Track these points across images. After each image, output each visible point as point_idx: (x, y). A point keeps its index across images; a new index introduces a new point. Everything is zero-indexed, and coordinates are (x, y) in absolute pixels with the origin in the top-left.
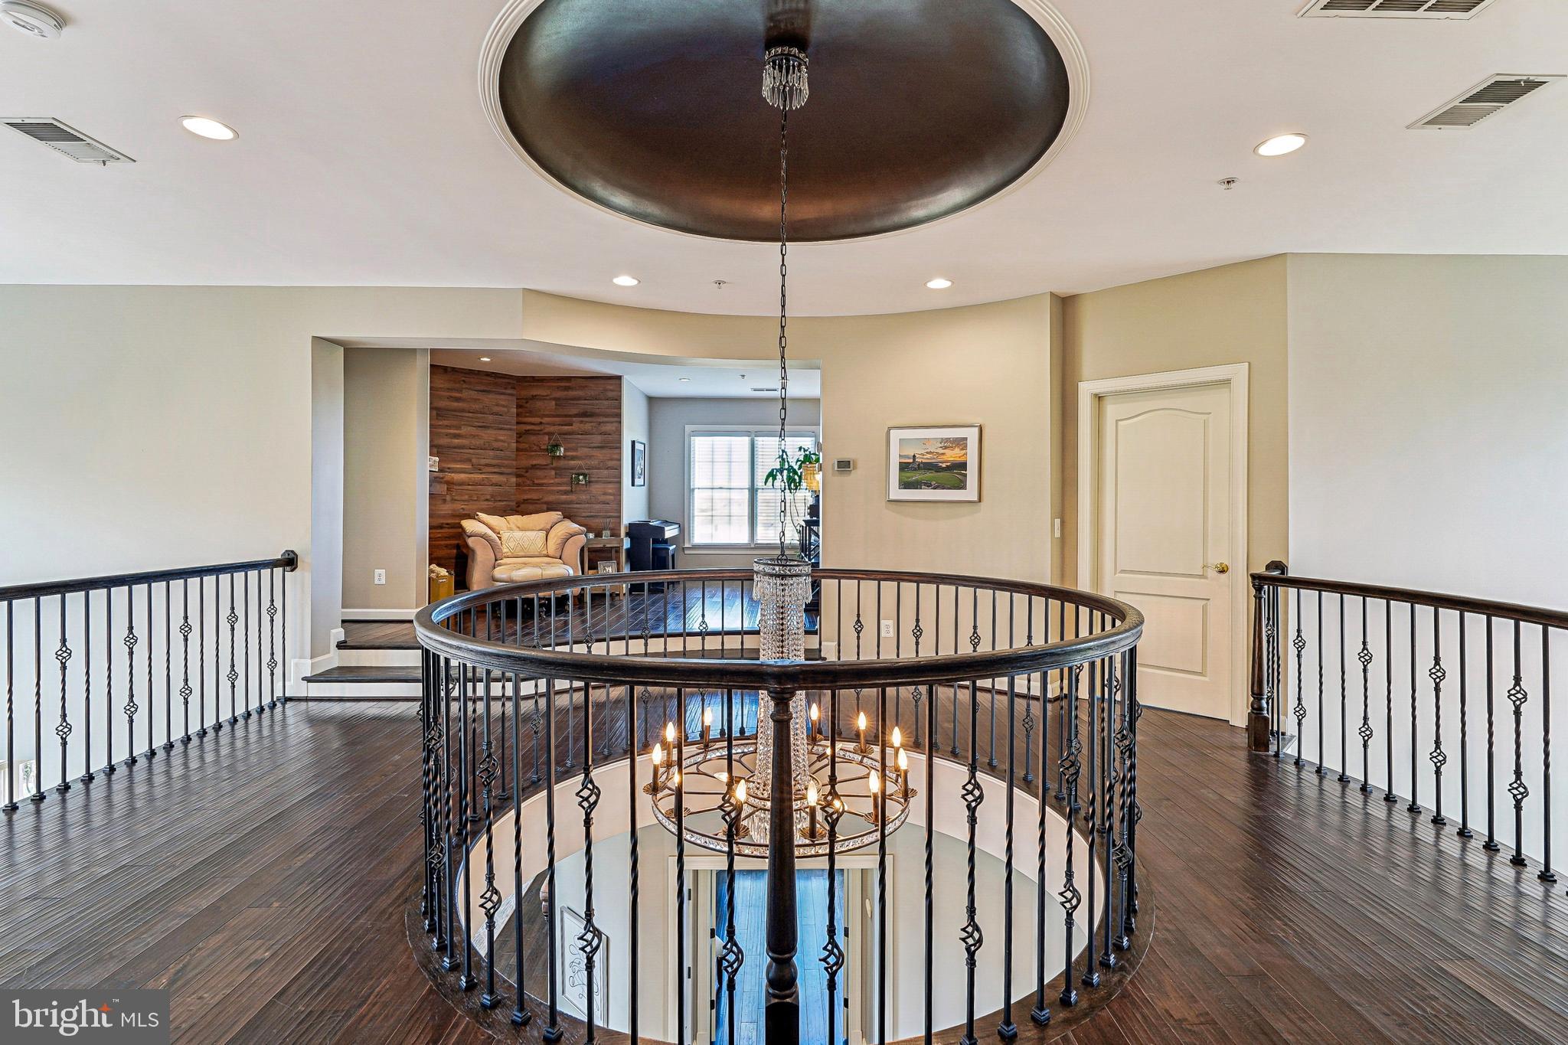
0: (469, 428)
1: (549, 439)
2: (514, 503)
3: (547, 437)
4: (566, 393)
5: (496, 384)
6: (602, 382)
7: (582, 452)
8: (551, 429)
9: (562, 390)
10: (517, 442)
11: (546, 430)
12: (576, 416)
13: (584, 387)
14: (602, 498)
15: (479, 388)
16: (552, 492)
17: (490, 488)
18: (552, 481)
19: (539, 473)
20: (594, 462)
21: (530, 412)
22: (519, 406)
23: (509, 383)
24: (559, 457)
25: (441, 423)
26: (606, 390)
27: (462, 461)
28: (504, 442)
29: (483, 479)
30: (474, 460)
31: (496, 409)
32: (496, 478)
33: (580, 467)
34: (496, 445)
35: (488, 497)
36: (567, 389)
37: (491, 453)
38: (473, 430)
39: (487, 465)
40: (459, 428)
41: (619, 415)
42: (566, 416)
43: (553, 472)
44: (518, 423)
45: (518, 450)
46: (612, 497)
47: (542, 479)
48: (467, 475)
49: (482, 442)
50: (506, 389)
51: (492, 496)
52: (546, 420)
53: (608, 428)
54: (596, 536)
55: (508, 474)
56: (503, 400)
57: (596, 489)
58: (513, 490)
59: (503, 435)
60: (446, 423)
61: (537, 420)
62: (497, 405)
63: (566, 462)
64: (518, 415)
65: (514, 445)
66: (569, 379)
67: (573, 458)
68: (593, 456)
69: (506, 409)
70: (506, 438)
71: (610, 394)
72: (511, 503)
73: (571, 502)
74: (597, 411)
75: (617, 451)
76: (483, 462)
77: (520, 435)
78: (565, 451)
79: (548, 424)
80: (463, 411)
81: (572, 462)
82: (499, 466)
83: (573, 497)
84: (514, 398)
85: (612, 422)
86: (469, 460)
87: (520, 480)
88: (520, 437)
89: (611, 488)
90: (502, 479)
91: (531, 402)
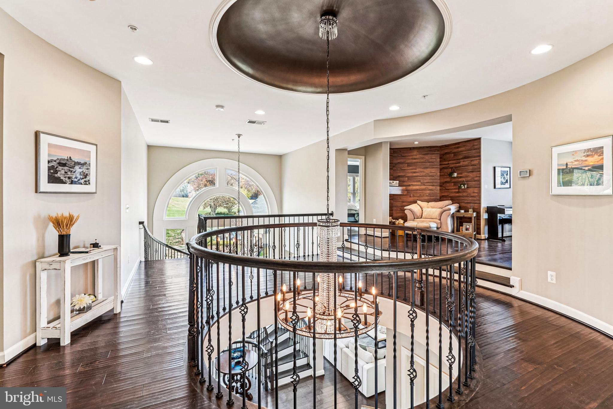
0: (420, 169)
1: (451, 170)
2: (439, 197)
3: (450, 169)
4: (457, 150)
5: (431, 151)
6: (472, 142)
7: (463, 175)
8: (452, 166)
9: (456, 149)
10: (440, 172)
11: (450, 166)
12: (462, 159)
13: (465, 146)
14: (472, 194)
15: (423, 153)
16: (452, 192)
17: (428, 191)
18: (452, 188)
19: (448, 184)
20: (469, 179)
21: (444, 160)
22: (440, 158)
23: (436, 149)
24: (455, 177)
25: (409, 168)
26: (474, 145)
27: (417, 182)
28: (434, 173)
29: (425, 188)
30: (422, 181)
31: (431, 160)
32: (431, 187)
33: (463, 181)
34: (431, 174)
35: (428, 195)
36: (458, 148)
37: (429, 178)
38: (422, 170)
39: (427, 182)
40: (416, 169)
41: (480, 156)
42: (458, 159)
43: (453, 184)
44: (440, 165)
45: (440, 176)
46: (477, 194)
47: (449, 187)
48: (420, 187)
49: (425, 174)
50: (435, 152)
51: (429, 194)
52: (450, 162)
53: (476, 162)
54: (465, 212)
55: (436, 186)
56: (434, 156)
57: (470, 190)
58: (438, 192)
59: (433, 170)
60: (411, 168)
61: (447, 163)
62: (431, 159)
63: (458, 179)
64: (440, 161)
65: (439, 174)
66: (458, 143)
67: (461, 177)
68: (469, 176)
69: (435, 160)
70: (436, 172)
71: (476, 147)
72: (437, 197)
73: (460, 197)
74: (470, 155)
75: (478, 173)
76: (425, 181)
77: (441, 169)
78: (457, 175)
79: (451, 164)
80: (417, 163)
81: (460, 179)
82: (432, 183)
83: (460, 194)
84: (439, 155)
85: (477, 160)
86: (420, 181)
87: (441, 188)
88: (441, 170)
89: (476, 190)
90: (434, 188)
91: (445, 155)
